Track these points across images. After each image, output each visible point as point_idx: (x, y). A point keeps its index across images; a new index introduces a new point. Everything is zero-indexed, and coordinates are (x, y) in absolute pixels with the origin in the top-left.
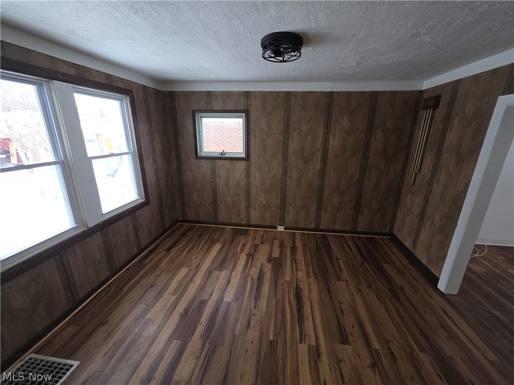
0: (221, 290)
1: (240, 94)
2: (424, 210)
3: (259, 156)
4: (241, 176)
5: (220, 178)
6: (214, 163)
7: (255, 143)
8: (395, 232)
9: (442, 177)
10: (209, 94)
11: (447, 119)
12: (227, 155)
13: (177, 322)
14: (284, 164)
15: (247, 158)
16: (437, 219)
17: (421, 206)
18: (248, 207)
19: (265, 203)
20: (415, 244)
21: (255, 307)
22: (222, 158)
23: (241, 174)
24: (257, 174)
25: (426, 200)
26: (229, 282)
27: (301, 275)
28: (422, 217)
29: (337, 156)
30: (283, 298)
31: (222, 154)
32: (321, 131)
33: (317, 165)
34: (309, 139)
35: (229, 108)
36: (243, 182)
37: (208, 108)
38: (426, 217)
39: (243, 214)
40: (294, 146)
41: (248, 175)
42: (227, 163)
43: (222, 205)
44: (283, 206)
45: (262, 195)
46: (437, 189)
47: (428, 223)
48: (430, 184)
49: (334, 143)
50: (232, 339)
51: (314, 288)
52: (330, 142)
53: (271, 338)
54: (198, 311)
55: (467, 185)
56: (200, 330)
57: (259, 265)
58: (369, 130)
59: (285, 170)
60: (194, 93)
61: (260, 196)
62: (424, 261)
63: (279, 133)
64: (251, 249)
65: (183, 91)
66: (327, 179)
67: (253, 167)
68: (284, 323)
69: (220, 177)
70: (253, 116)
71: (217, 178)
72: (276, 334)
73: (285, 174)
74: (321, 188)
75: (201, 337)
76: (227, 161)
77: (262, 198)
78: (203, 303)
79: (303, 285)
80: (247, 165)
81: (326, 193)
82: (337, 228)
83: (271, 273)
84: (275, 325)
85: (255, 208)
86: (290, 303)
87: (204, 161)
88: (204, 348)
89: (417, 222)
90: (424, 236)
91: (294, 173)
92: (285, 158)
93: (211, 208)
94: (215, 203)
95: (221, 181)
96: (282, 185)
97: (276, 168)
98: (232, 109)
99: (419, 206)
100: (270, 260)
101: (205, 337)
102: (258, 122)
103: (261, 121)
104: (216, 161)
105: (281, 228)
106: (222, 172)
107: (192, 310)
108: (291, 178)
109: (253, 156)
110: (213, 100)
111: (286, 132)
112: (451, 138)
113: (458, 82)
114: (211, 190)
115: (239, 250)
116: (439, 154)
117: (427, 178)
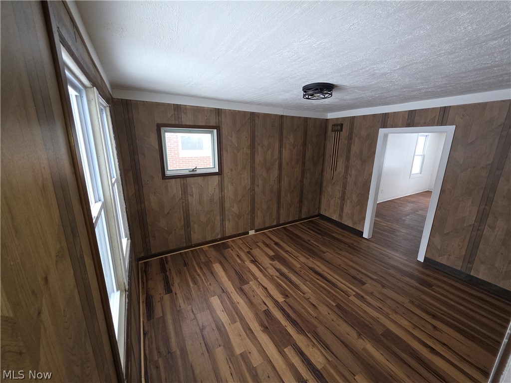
0: (267, 296)
1: (211, 110)
2: (344, 194)
3: (231, 170)
4: (214, 191)
5: (193, 197)
6: (185, 182)
7: (226, 157)
8: (322, 212)
9: (353, 172)
10: (177, 107)
11: (350, 138)
12: (198, 172)
13: (267, 337)
14: (252, 174)
15: (220, 173)
16: (354, 197)
17: (341, 192)
18: (223, 220)
19: (237, 213)
20: (341, 216)
21: (304, 294)
22: (193, 175)
23: (214, 189)
24: (230, 187)
25: (344, 187)
26: (266, 289)
27: (302, 259)
28: (343, 198)
29: (288, 164)
30: (311, 279)
31: (193, 171)
32: (277, 144)
33: (275, 173)
34: (270, 151)
35: (201, 124)
36: (217, 197)
37: (177, 123)
38: (346, 197)
39: (218, 229)
40: (259, 158)
41: (222, 189)
42: (200, 179)
43: (196, 225)
44: (253, 212)
45: (235, 206)
46: (351, 180)
47: (348, 201)
48: (345, 178)
49: (286, 154)
50: (316, 320)
51: (319, 264)
52: (283, 154)
53: (335, 305)
54: (271, 320)
55: (370, 175)
56: (291, 330)
57: (270, 266)
58: (305, 144)
59: (253, 179)
60: (158, 104)
61: (233, 207)
62: (350, 225)
63: (247, 148)
64: (248, 258)
65: (144, 102)
66: (282, 183)
67: (226, 180)
68: (329, 292)
69: (192, 195)
70: (224, 132)
71: (189, 197)
72: (334, 301)
73: (253, 183)
74: (279, 191)
75: (298, 333)
76: (199, 178)
77: (235, 209)
78: (267, 313)
79: (311, 265)
80: (220, 179)
81: (283, 194)
82: (290, 220)
83: (285, 267)
84: (327, 296)
85: (229, 220)
86: (318, 279)
87: (174, 180)
88: (309, 338)
89: (339, 202)
90: (347, 209)
91: (260, 182)
92: (253, 169)
93: (183, 232)
94: (187, 225)
95: (193, 200)
96: (252, 193)
97: (246, 180)
98: (204, 124)
99: (339, 192)
100: (272, 258)
101: (301, 331)
102: (230, 138)
103: (232, 137)
104: (187, 178)
105: (252, 233)
106: (194, 190)
107: (266, 322)
108: (258, 186)
109: (226, 170)
110: (183, 115)
111: (252, 147)
112: (355, 149)
113: (354, 117)
114: (182, 211)
115: (239, 261)
116: (348, 158)
117: (342, 174)
